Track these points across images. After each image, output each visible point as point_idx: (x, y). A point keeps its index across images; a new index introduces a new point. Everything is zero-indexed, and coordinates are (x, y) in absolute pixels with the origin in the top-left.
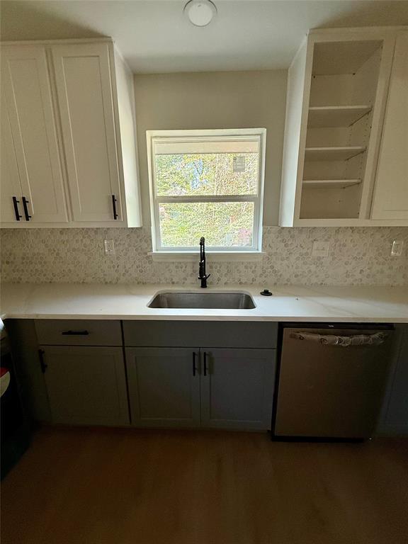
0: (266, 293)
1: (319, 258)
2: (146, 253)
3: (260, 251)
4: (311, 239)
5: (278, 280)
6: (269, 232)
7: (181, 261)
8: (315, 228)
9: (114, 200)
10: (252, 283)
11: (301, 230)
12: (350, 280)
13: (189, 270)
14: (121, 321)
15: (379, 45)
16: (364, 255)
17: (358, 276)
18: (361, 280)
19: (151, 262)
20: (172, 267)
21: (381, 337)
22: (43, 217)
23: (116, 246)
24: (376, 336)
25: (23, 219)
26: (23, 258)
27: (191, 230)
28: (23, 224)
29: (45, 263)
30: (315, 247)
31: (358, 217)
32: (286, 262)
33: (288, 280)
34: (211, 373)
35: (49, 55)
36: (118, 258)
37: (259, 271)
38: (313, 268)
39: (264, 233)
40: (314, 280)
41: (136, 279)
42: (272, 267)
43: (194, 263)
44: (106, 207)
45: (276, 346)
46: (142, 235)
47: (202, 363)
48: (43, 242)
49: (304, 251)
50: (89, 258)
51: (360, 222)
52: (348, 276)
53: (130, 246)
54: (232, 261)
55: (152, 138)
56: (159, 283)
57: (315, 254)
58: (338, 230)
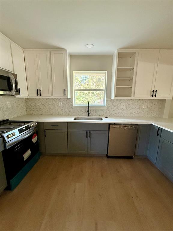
0: (107, 117)
1: (122, 108)
2: (71, 106)
3: (105, 106)
4: (120, 103)
5: (111, 115)
6: (108, 100)
7: (82, 108)
8: (121, 99)
9: (65, 91)
10: (103, 115)
11: (117, 100)
12: (132, 115)
13: (84, 111)
14: (67, 123)
15: (134, 53)
16: (136, 107)
17: (134, 113)
18: (135, 115)
19: (73, 109)
20: (79, 110)
21: (135, 127)
22: (44, 95)
23: (62, 103)
24: (133, 127)
25: (39, 95)
26: (34, 107)
27: (83, 100)
28: (39, 97)
29: (41, 108)
30: (121, 105)
31: (131, 96)
32: (112, 109)
33: (113, 115)
34: (91, 138)
35: (50, 53)
36: (63, 107)
37: (105, 112)
38: (121, 111)
39: (106, 101)
40: (121, 115)
41: (68, 114)
42: (109, 111)
43: (86, 109)
44: (62, 92)
45: (108, 130)
46: (71, 101)
47: (88, 135)
48: (41, 102)
49: (118, 106)
50: (54, 107)
51: (132, 98)
52: (131, 114)
53: (66, 103)
54: (97, 108)
55: (74, 72)
56: (75, 115)
57: (121, 107)
58: (128, 100)
